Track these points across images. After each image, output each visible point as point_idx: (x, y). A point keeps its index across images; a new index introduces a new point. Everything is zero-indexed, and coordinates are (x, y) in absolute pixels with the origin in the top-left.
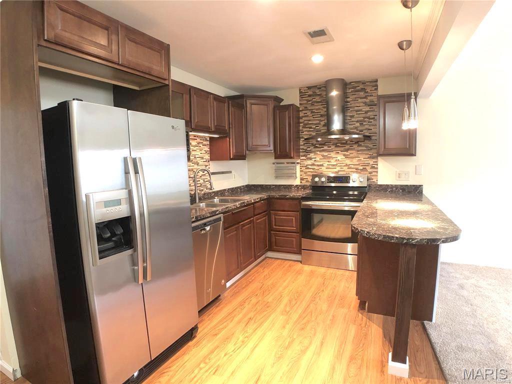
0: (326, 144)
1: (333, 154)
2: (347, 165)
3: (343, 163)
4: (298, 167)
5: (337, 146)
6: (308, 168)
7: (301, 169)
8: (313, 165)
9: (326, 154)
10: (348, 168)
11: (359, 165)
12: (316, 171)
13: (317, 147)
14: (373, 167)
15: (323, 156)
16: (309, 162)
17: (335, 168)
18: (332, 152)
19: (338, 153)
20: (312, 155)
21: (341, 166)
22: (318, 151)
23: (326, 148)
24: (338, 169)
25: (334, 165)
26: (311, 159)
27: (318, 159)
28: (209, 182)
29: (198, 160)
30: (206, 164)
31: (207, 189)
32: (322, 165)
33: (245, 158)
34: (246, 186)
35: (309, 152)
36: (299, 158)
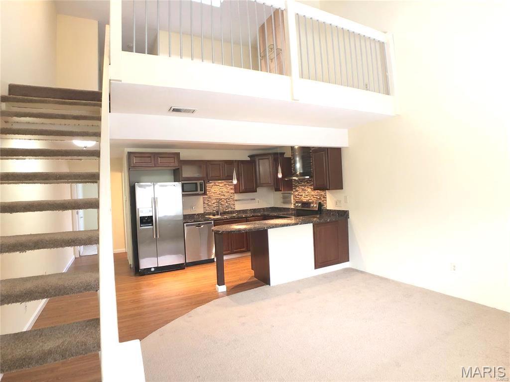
0: (304, 181)
1: (306, 188)
2: (312, 196)
3: (311, 194)
4: (292, 196)
5: (308, 183)
6: (296, 197)
7: (294, 197)
8: (298, 195)
12: (300, 199)
13: (299, 183)
14: (324, 197)
15: (302, 189)
16: (297, 193)
18: (306, 186)
19: (308, 187)
20: (297, 189)
21: (310, 196)
22: (300, 186)
23: (303, 184)
24: (309, 198)
25: (307, 195)
26: (297, 191)
27: (300, 191)
28: (234, 205)
29: (225, 193)
30: (231, 195)
31: (231, 209)
32: (302, 195)
33: (256, 191)
34: (270, 208)
35: (296, 186)
36: (292, 190)
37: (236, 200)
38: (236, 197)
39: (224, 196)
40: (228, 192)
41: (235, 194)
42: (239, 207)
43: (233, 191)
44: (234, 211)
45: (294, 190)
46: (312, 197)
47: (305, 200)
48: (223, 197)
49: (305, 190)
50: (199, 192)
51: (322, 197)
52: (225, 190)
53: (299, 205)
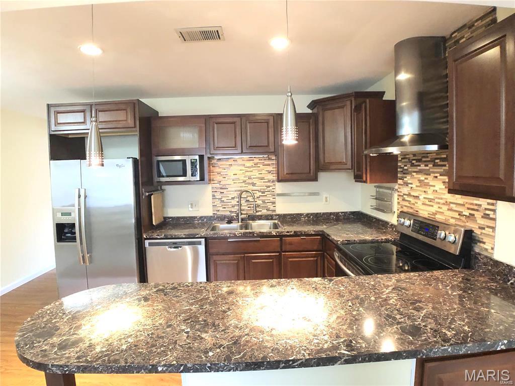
0: (424, 159)
1: (430, 180)
2: (446, 203)
3: (441, 199)
4: (396, 196)
5: (435, 165)
6: (404, 200)
7: (398, 199)
8: (409, 195)
9: (422, 178)
10: (448, 210)
11: (463, 205)
12: (412, 206)
13: (413, 165)
14: (487, 217)
15: (420, 181)
16: (405, 190)
17: (432, 206)
18: (430, 175)
19: (436, 177)
20: (408, 179)
21: (439, 203)
22: (414, 172)
23: (423, 167)
24: (435, 208)
25: (431, 200)
26: (406, 184)
27: (413, 186)
28: (274, 203)
29: (255, 181)
30: (269, 184)
31: (268, 210)
32: (417, 197)
33: (315, 179)
34: (353, 213)
35: (405, 172)
36: (394, 179)
37: (279, 195)
38: (280, 188)
39: (254, 184)
40: (262, 179)
41: (277, 184)
42: (283, 207)
43: (273, 177)
44: (272, 216)
45: (400, 181)
46: (445, 208)
47: (425, 212)
48: (251, 187)
49: (427, 185)
50: (189, 177)
51: (478, 215)
52: (255, 173)
53: (407, 223)
